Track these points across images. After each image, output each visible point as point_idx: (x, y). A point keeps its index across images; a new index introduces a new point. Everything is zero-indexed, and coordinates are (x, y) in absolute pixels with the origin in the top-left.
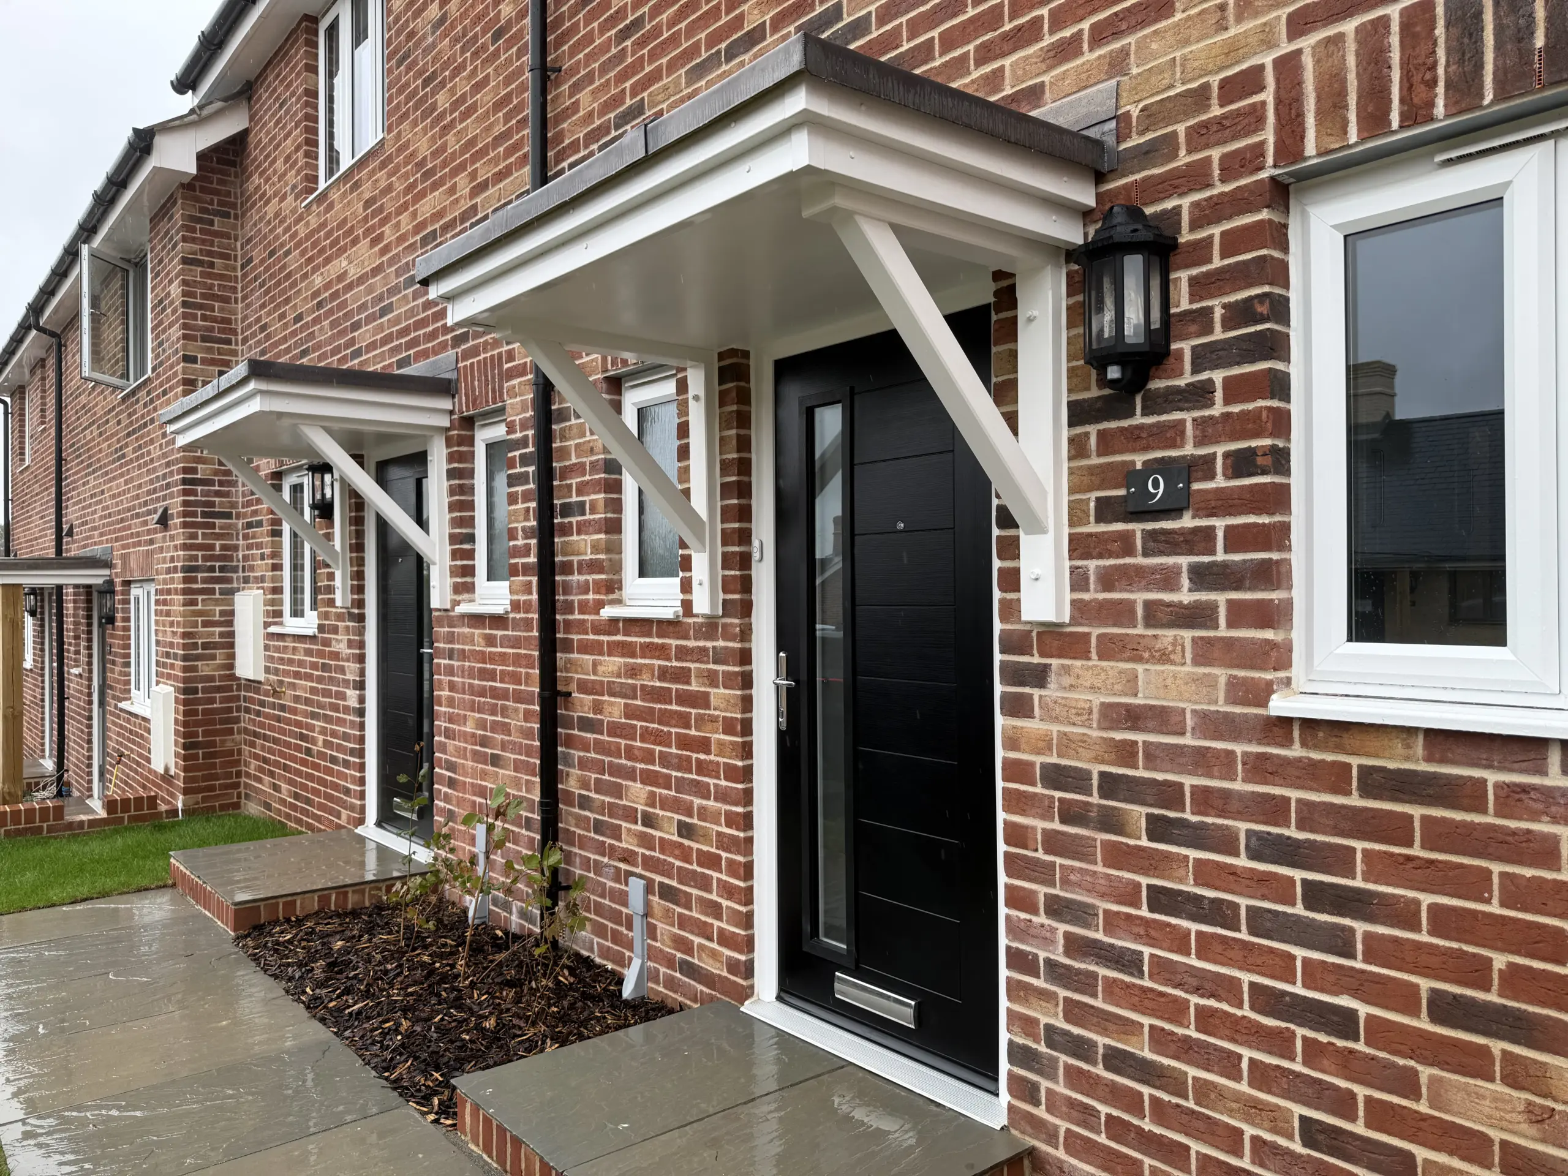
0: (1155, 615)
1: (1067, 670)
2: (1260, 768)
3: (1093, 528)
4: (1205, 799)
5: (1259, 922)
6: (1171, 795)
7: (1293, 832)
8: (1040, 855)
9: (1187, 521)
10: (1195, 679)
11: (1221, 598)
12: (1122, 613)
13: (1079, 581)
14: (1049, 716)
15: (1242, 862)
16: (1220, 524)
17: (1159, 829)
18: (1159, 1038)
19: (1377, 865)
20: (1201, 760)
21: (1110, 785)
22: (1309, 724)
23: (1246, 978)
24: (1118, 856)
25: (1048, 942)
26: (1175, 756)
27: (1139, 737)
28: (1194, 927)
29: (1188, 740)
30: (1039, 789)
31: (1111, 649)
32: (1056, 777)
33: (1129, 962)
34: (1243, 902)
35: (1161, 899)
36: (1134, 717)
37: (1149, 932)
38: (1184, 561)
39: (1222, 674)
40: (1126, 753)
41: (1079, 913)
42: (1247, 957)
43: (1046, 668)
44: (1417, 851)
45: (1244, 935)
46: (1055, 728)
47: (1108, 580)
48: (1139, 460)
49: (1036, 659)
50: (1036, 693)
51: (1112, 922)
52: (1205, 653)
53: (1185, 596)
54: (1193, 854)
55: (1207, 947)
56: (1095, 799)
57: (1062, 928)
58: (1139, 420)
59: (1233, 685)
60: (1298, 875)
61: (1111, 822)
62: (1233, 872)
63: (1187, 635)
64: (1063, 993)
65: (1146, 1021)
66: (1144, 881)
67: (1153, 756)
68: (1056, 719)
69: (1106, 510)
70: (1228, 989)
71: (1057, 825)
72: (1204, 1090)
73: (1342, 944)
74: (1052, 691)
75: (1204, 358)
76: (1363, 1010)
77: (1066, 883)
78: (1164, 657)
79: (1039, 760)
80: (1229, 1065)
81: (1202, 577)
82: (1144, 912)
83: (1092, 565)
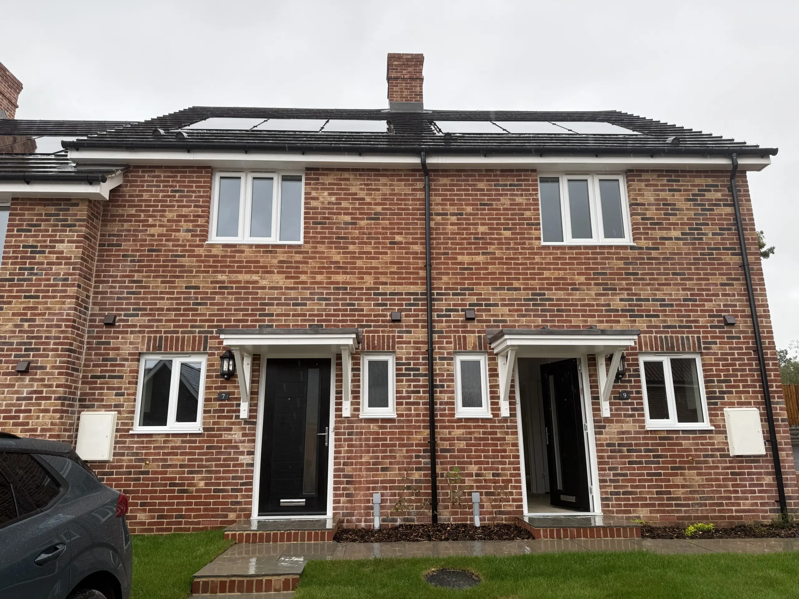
0: (625, 415)
1: (610, 426)
2: (644, 439)
3: (613, 401)
4: (636, 445)
5: (646, 462)
6: (630, 445)
7: (650, 448)
8: (606, 460)
9: (630, 401)
10: (633, 426)
11: (636, 413)
12: (620, 415)
13: (611, 410)
14: (606, 434)
16: (635, 401)
17: (628, 451)
18: (632, 487)
19: (663, 450)
20: (635, 439)
21: (619, 445)
22: (651, 431)
23: (645, 472)
24: (621, 457)
25: (609, 475)
26: (631, 438)
27: (624, 436)
28: (636, 466)
29: (632, 436)
30: (605, 448)
31: (618, 422)
32: (608, 445)
33: (625, 475)
34: (644, 460)
35: (630, 463)
36: (623, 433)
37: (629, 469)
38: (630, 407)
39: (637, 425)
40: (622, 439)
41: (616, 469)
42: (645, 469)
43: (605, 425)
44: (667, 447)
45: (644, 465)
46: (608, 436)
47: (616, 410)
48: (621, 390)
49: (603, 424)
50: (603, 430)
51: (622, 469)
52: (634, 421)
53: (630, 412)
54: (635, 454)
55: (638, 469)
56: (617, 448)
57: (612, 472)
58: (620, 384)
59: (639, 426)
60: (651, 454)
61: (620, 451)
62: (642, 455)
63: (631, 419)
64: (613, 484)
65: (629, 484)
66: (627, 460)
67: (627, 439)
68: (608, 435)
69: (615, 398)
70: (643, 475)
71: (609, 454)
72: (641, 493)
73: (658, 463)
74: (607, 430)
75: (630, 376)
76: (662, 472)
77: (612, 464)
78: (628, 422)
79: (605, 442)
80: (644, 487)
81: (633, 409)
82: (627, 465)
83: (613, 407)
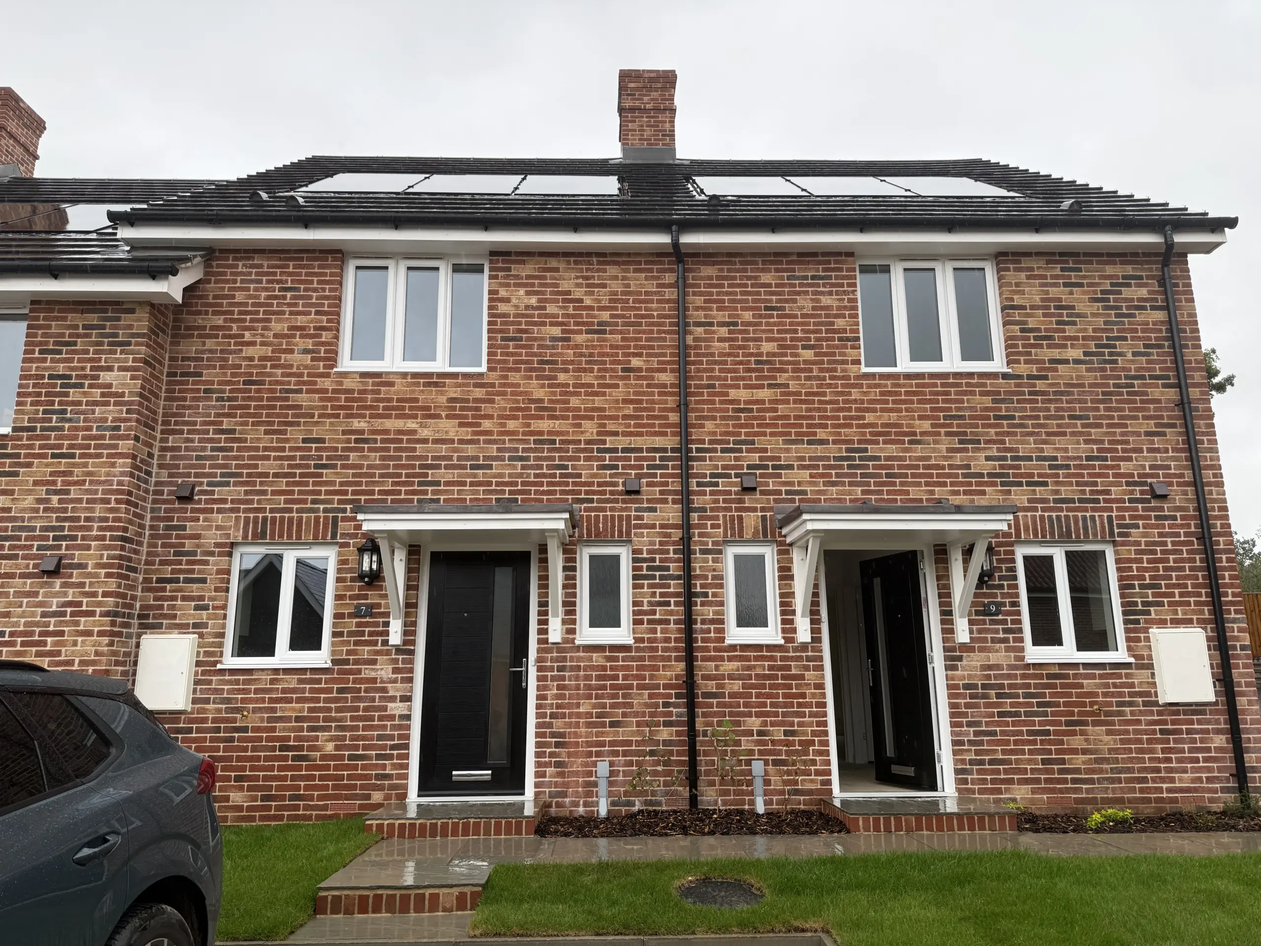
0: (993, 640)
1: (969, 656)
2: (1024, 676)
3: (974, 617)
4: (1011, 686)
5: (1027, 714)
6: (1002, 686)
7: (1032, 691)
8: (964, 710)
9: (1000, 617)
10: (1006, 656)
11: (1011, 636)
12: (985, 640)
13: (971, 632)
14: (964, 669)
15: (1021, 700)
16: (1009, 618)
17: (998, 696)
18: (1004, 752)
19: (1052, 695)
20: (1009, 677)
21: (984, 686)
22: (1034, 664)
23: (1025, 729)
24: (988, 706)
25: (968, 734)
26: (1002, 676)
27: (992, 673)
28: (1010, 719)
29: (1005, 672)
30: (962, 691)
31: (981, 650)
32: (967, 687)
33: (994, 733)
34: (1022, 710)
35: (1001, 714)
36: (990, 667)
37: (998, 724)
38: (1000, 627)
39: (1012, 655)
40: (988, 677)
41: (978, 724)
42: (1025, 723)
43: (962, 656)
44: (1059, 690)
45: (1023, 718)
46: (966, 673)
47: (980, 631)
48: (986, 601)
49: (958, 654)
50: (959, 663)
51: (987, 724)
52: (1008, 649)
53: (1001, 635)
54: (1008, 701)
55: (1014, 724)
56: (980, 691)
57: (972, 729)
58: (985, 591)
59: (1015, 657)
60: (1034, 701)
61: (985, 696)
62: (1020, 703)
63: (1003, 645)
64: (973, 748)
65: (999, 748)
66: (996, 710)
67: (996, 677)
68: (967, 670)
69: (978, 613)
70: (1021, 733)
71: (968, 700)
72: (1017, 761)
73: (1045, 714)
74: (964, 662)
75: (1001, 578)
76: (1051, 728)
77: (972, 716)
78: (997, 651)
79: (961, 683)
80: (1023, 752)
81: (1005, 631)
82: (996, 719)
83: (975, 627)
